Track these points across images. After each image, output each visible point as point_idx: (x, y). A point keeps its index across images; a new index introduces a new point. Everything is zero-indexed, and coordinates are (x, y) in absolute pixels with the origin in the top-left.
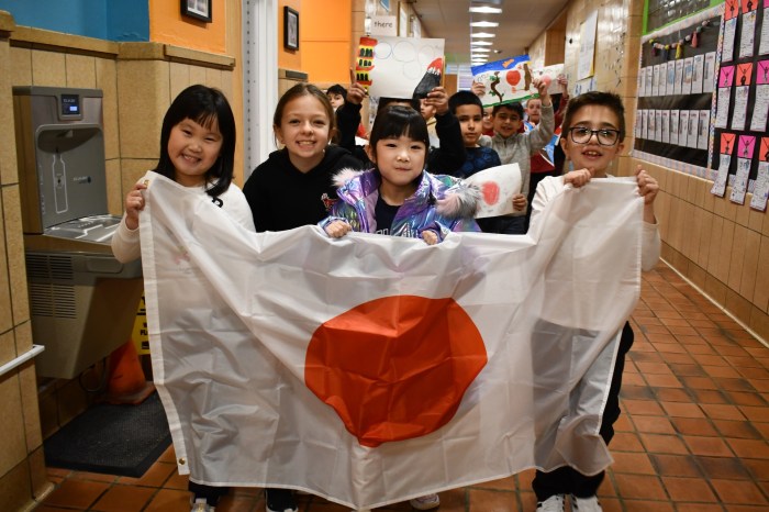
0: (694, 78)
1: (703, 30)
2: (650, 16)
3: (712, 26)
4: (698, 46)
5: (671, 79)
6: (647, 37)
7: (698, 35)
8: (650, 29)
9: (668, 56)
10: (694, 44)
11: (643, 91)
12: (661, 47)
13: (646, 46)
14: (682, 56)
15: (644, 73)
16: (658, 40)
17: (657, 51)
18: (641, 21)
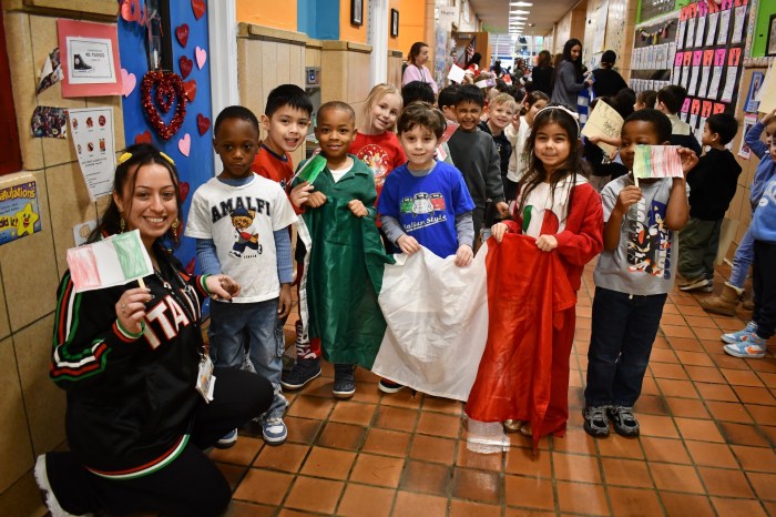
0: (662, 60)
1: (669, 26)
2: (642, 10)
3: (673, 24)
4: (666, 37)
5: (650, 58)
6: (639, 26)
7: (667, 29)
8: (641, 21)
9: (649, 42)
10: (663, 36)
11: (634, 65)
12: (645, 34)
13: (638, 32)
14: (657, 43)
15: (636, 52)
16: (644, 29)
17: (644, 38)
18: (636, 14)
